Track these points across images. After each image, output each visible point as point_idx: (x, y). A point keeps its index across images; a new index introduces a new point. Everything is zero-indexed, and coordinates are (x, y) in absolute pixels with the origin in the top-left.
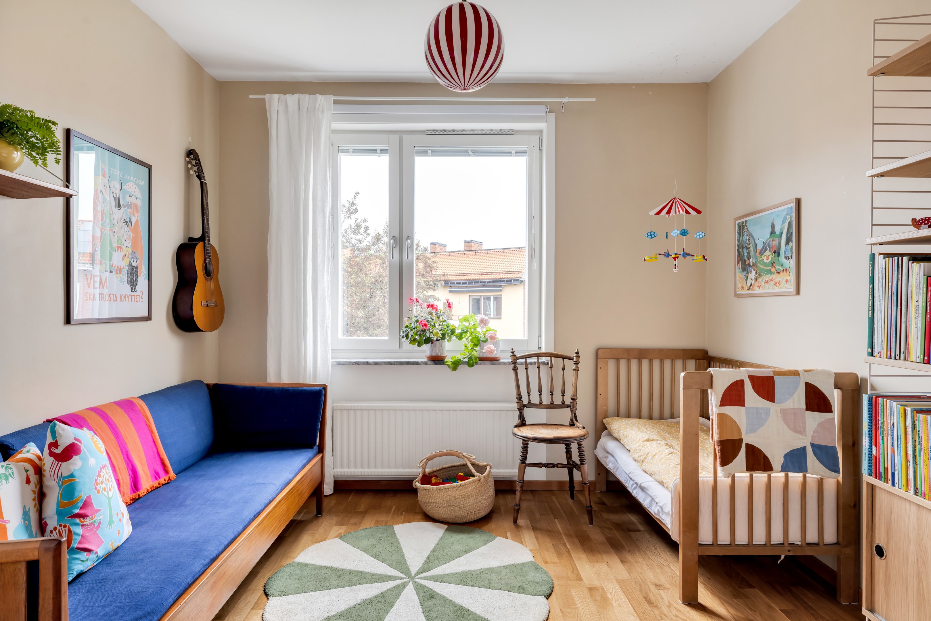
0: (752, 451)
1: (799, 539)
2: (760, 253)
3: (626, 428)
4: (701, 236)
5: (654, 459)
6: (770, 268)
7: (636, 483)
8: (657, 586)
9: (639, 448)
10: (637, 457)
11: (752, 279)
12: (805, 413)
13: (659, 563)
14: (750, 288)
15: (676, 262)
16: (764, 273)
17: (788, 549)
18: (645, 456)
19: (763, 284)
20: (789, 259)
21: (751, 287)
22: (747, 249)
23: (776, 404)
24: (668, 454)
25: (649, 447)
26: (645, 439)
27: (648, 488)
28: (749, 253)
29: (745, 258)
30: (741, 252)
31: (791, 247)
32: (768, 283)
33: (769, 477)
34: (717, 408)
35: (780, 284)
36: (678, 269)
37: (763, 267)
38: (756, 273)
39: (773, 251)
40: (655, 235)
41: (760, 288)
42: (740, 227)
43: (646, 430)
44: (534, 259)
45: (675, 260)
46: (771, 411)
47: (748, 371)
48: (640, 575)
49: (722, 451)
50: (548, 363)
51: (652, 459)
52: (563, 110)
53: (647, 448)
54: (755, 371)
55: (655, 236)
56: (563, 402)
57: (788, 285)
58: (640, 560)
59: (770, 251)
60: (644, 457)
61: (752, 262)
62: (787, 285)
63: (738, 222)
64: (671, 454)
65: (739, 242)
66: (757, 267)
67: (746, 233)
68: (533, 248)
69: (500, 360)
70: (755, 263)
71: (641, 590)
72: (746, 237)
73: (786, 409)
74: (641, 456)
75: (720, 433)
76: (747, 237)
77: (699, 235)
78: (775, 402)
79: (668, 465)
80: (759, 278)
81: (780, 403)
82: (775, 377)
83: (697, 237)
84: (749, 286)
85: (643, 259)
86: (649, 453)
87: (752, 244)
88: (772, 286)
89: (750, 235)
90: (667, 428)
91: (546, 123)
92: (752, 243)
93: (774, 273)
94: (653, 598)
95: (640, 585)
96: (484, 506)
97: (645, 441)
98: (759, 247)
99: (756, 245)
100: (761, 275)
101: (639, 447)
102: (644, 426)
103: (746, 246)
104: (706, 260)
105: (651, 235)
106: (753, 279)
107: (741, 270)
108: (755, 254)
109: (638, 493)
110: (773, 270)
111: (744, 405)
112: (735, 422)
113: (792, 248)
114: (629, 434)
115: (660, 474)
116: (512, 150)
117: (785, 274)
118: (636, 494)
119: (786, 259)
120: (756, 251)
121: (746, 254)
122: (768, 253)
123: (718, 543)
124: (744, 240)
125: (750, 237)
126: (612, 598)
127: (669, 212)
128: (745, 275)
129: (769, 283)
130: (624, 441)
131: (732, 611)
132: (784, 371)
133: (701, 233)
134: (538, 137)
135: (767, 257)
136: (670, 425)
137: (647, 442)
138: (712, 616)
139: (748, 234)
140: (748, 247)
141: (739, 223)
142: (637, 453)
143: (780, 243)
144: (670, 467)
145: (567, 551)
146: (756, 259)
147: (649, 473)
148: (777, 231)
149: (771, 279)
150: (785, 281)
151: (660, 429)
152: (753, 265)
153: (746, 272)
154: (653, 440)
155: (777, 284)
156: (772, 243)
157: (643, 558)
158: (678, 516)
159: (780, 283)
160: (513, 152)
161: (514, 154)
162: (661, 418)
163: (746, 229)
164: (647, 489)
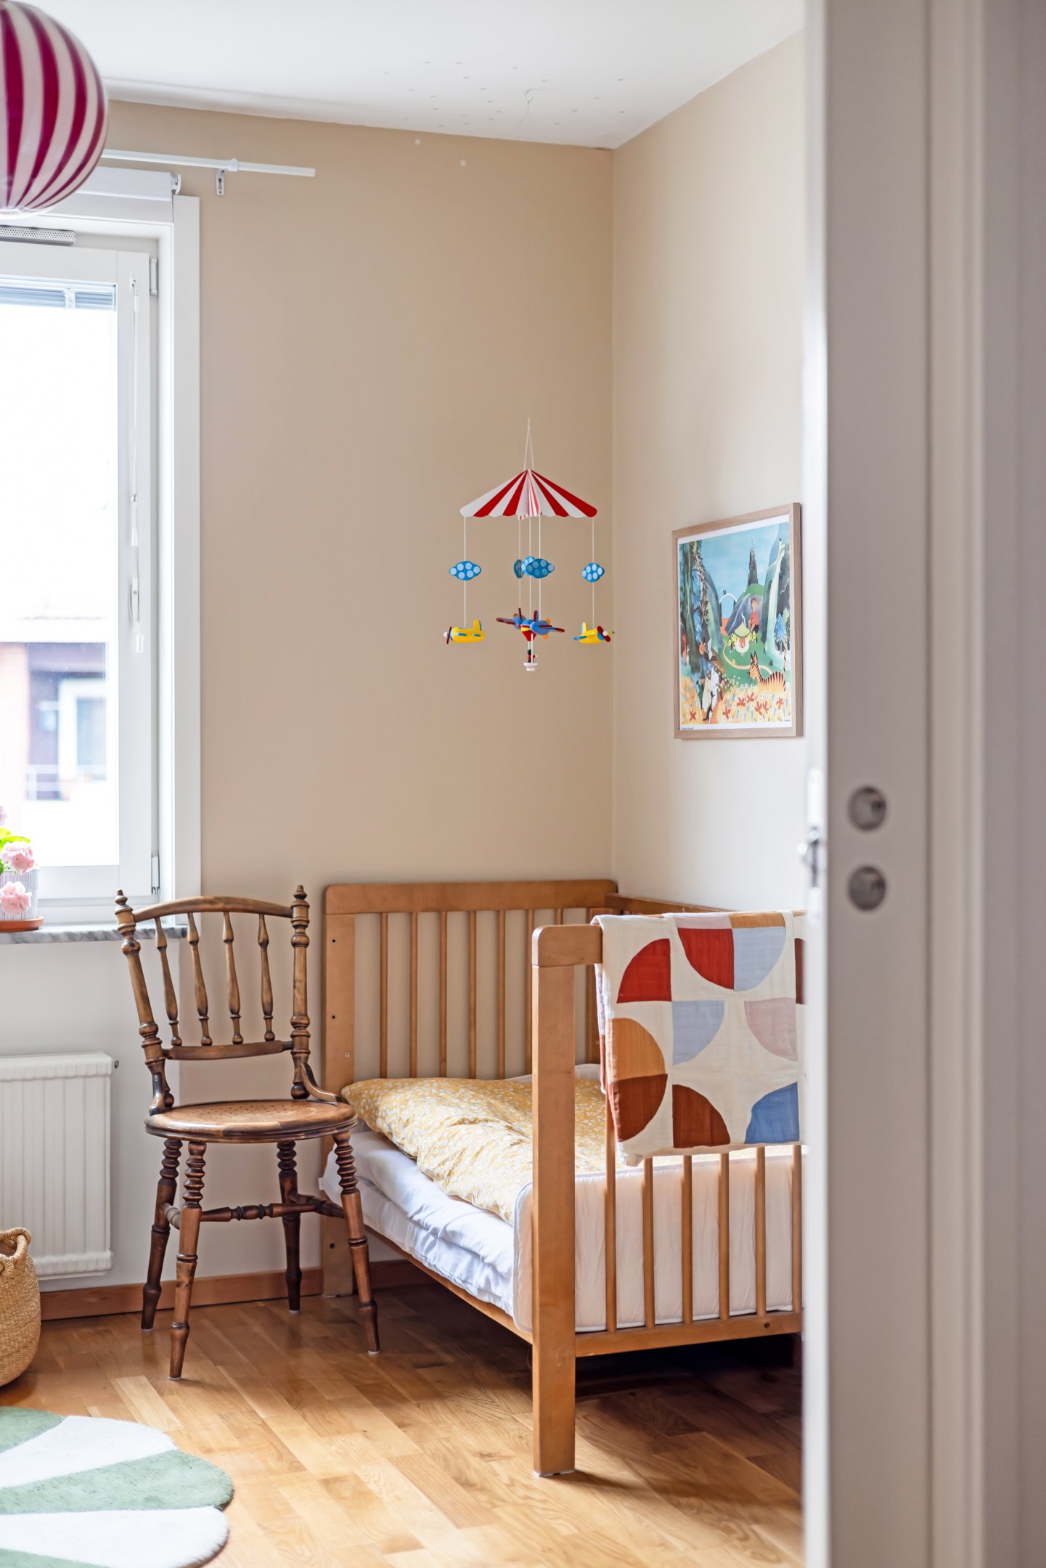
0: (688, 1102)
1: (789, 1298)
2: (727, 629)
3: (407, 1101)
4: (595, 576)
5: (476, 1163)
6: (748, 667)
7: (434, 1232)
8: (484, 1456)
9: (440, 1143)
10: (436, 1165)
11: (712, 693)
12: (794, 1009)
13: (490, 1417)
14: (708, 717)
15: (531, 645)
16: (736, 680)
17: (765, 1321)
18: (455, 1159)
19: (734, 708)
20: (783, 648)
21: (711, 713)
22: (701, 614)
23: (736, 993)
24: (512, 1145)
25: (466, 1136)
26: (456, 1119)
27: (462, 1232)
28: (707, 625)
29: (698, 638)
30: (689, 623)
31: (786, 620)
32: (744, 705)
33: (725, 1158)
34: (613, 1008)
35: (767, 710)
36: (535, 664)
37: (733, 664)
38: (721, 679)
39: (753, 626)
40: (476, 570)
41: (728, 717)
42: (685, 555)
43: (458, 1101)
44: (135, 623)
45: (529, 639)
46: (726, 1008)
47: (677, 919)
48: (446, 1444)
49: (622, 1105)
50: (184, 933)
51: (472, 1163)
52: (223, 191)
53: (461, 1139)
54: (695, 918)
55: (475, 575)
56: (270, 1038)
57: (782, 711)
58: (444, 1417)
59: (747, 627)
60: (453, 1161)
61: (712, 649)
62: (780, 712)
63: (681, 541)
64: (517, 1144)
65: (685, 594)
66: (722, 663)
67: (698, 573)
68: (133, 590)
69: (37, 929)
70: (717, 652)
71: (447, 1467)
72: (698, 584)
73: (756, 1002)
74: (446, 1160)
75: (619, 1066)
76: (702, 584)
77: (592, 572)
78: (735, 987)
79: (509, 1166)
80: (726, 691)
81: (744, 989)
82: (734, 931)
83: (586, 578)
84: (706, 710)
85: (446, 635)
86: (464, 1150)
87: (711, 604)
88: (752, 713)
89: (707, 579)
90: (511, 1095)
91: (172, 224)
92: (711, 600)
93: (752, 682)
94: (473, 1477)
95: (445, 1459)
96: (14, 1346)
97: (455, 1124)
98: (727, 614)
99: (719, 607)
100: (731, 685)
101: (439, 1140)
102: (453, 1093)
103: (698, 608)
104: (608, 639)
105: (465, 571)
106: (715, 693)
107: (689, 667)
108: (718, 630)
109: (440, 1256)
110: (754, 675)
111: (669, 998)
112: (651, 1037)
113: (788, 625)
114: (414, 1115)
115: (491, 1189)
116: (65, 291)
117: (775, 684)
118: (435, 1259)
119: (779, 649)
120: (719, 621)
121: (699, 628)
122: (742, 630)
123: (619, 1326)
124: (694, 590)
125: (707, 584)
126: (380, 1489)
127: (511, 510)
128: (697, 683)
129: (747, 704)
130: (402, 1136)
131: (647, 1473)
132: (752, 917)
133: (594, 567)
134: (146, 257)
135: (742, 639)
136: (522, 1089)
137: (461, 1126)
138: (603, 1487)
139: (703, 577)
140: (703, 610)
141: (683, 546)
142: (435, 1156)
143: (766, 608)
144: (515, 1171)
145: (260, 1423)
146: (721, 642)
147: (463, 1198)
148: (762, 581)
149: (750, 695)
150: (777, 703)
151: (495, 1098)
152: (714, 658)
153: (700, 675)
154: (474, 1122)
155: (762, 710)
156: (752, 607)
157: (452, 1412)
158: (529, 1271)
159: (768, 707)
160: (70, 295)
161: (71, 301)
162: (500, 1075)
163: (698, 563)
164: (461, 1235)
